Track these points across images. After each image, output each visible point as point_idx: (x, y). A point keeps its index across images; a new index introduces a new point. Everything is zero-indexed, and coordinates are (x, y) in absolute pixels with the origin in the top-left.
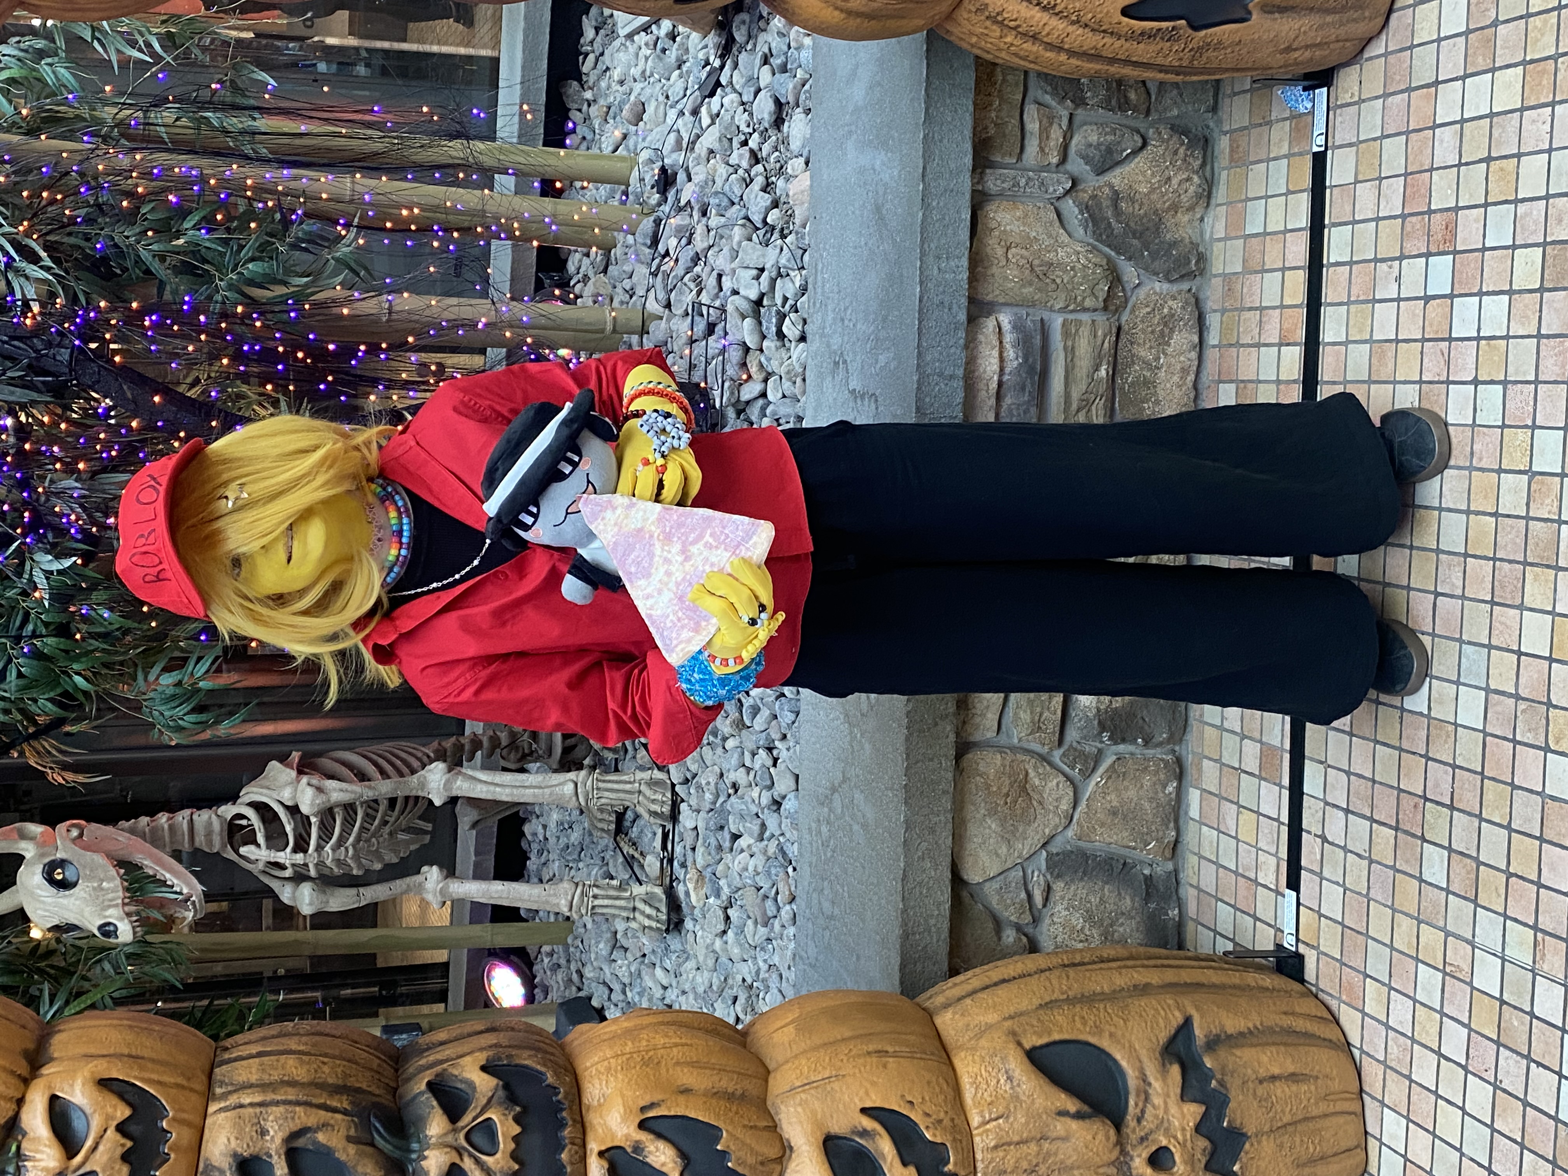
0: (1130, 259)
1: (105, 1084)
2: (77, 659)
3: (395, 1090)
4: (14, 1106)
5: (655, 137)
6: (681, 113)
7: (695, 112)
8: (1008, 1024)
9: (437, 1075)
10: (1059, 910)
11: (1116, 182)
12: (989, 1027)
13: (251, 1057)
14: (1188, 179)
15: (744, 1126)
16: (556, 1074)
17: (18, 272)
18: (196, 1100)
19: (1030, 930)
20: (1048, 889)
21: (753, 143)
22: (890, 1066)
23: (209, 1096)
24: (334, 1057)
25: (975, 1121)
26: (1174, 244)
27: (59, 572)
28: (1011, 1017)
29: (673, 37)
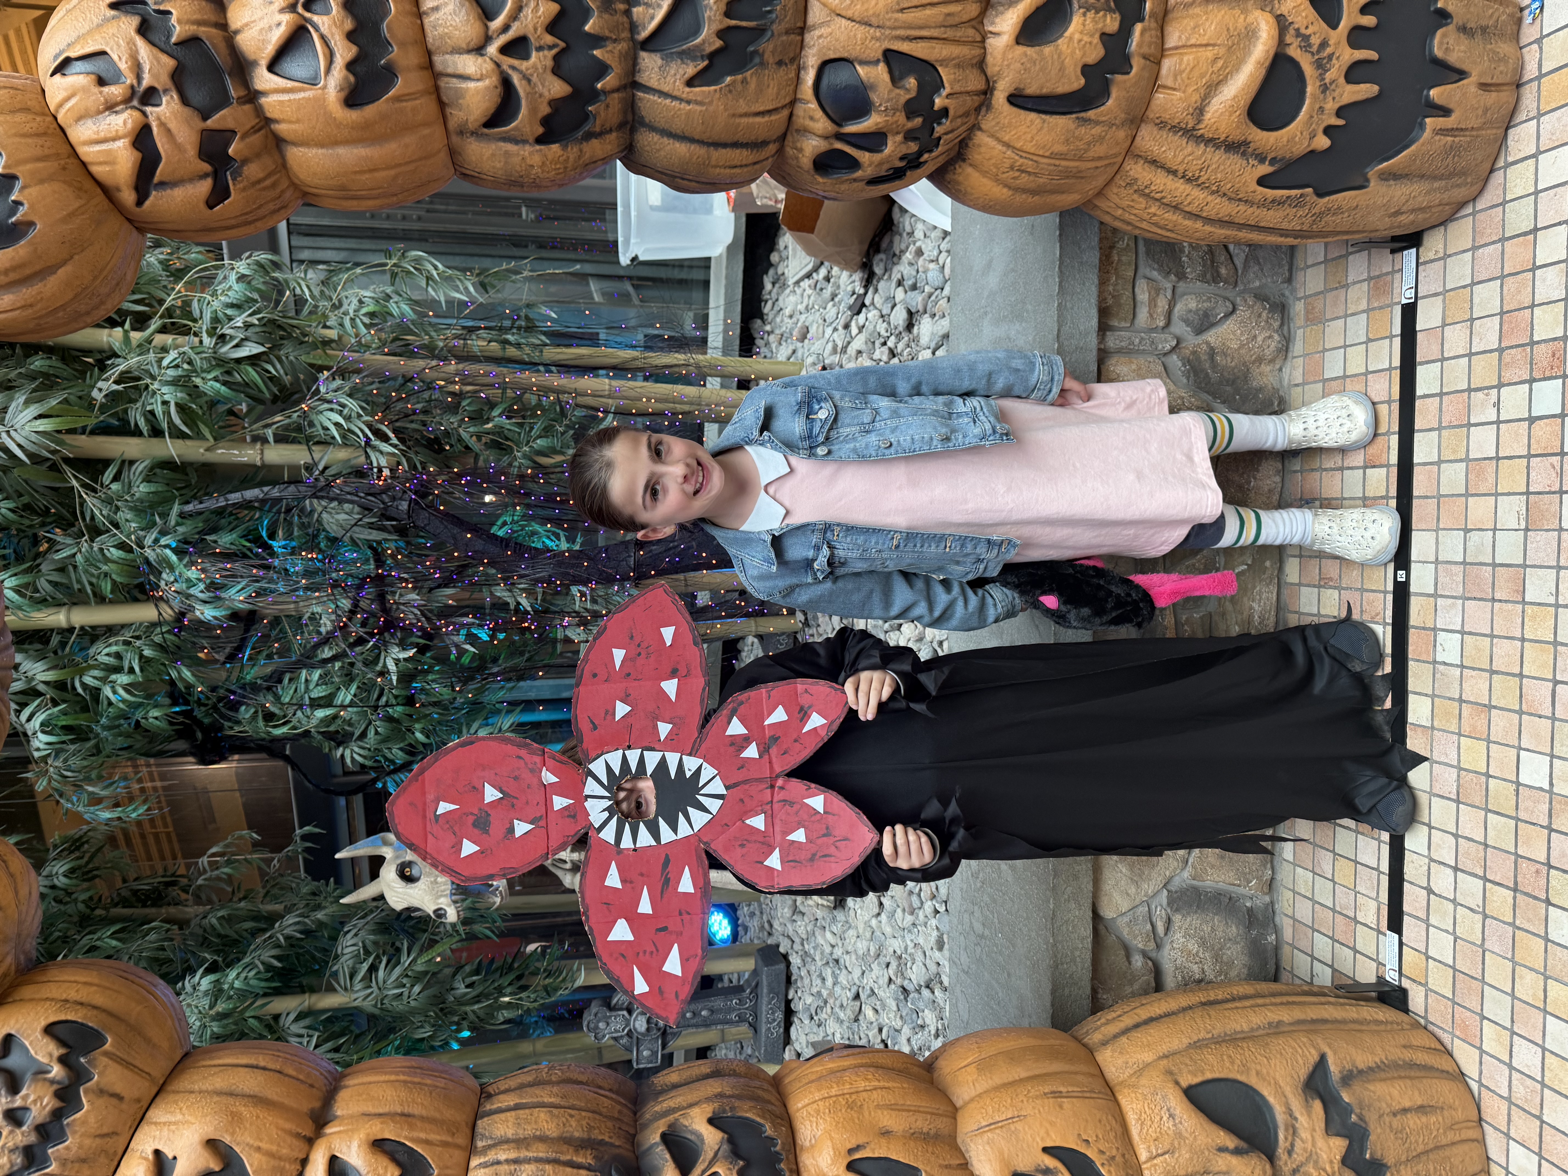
0: (1223, 402)
1: (379, 1145)
2: (418, 720)
3: (634, 1136)
4: (299, 1167)
5: (817, 347)
6: (835, 329)
7: (847, 326)
8: (1165, 1062)
9: (670, 1126)
10: (1178, 937)
11: (1212, 340)
12: (1147, 1065)
13: (509, 1109)
14: (1270, 337)
15: (940, 1166)
16: (774, 1125)
17: (374, 448)
18: (458, 1156)
19: (1153, 955)
20: (1169, 922)
21: (890, 343)
22: (1066, 1106)
23: (471, 1150)
24: (580, 1109)
25: (1143, 1155)
26: (1260, 389)
27: (405, 659)
28: (1165, 1056)
29: (827, 279)
